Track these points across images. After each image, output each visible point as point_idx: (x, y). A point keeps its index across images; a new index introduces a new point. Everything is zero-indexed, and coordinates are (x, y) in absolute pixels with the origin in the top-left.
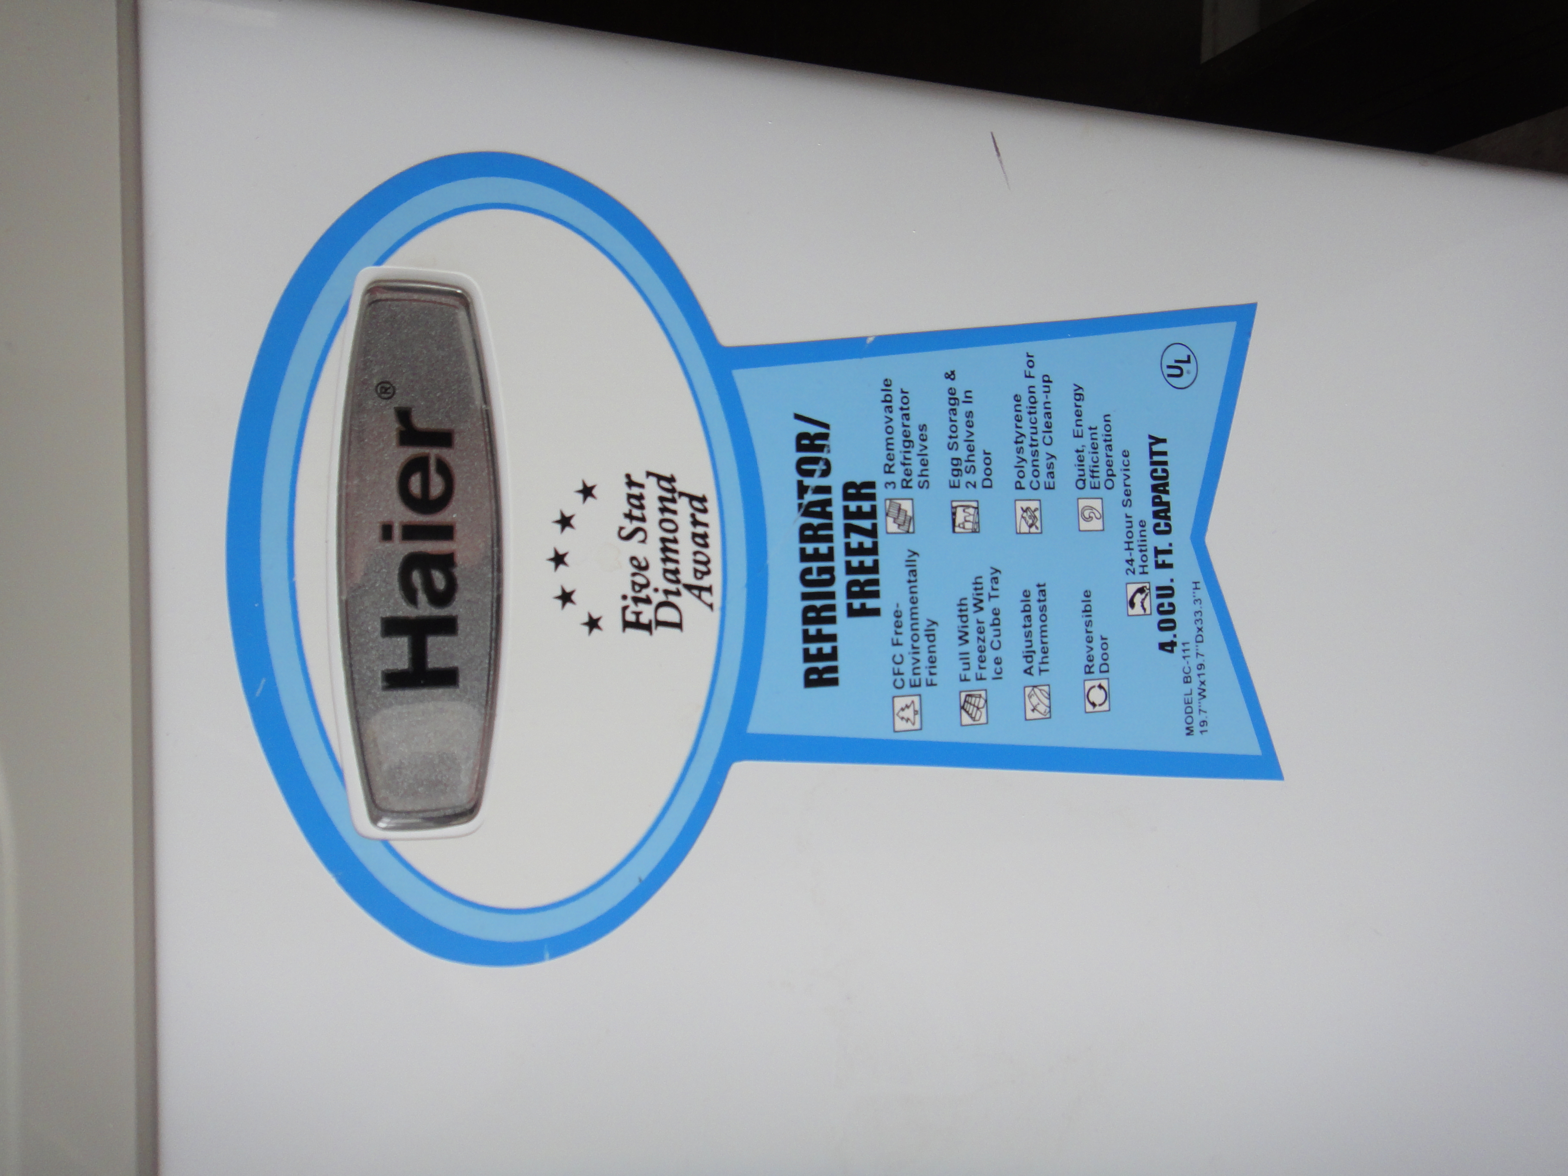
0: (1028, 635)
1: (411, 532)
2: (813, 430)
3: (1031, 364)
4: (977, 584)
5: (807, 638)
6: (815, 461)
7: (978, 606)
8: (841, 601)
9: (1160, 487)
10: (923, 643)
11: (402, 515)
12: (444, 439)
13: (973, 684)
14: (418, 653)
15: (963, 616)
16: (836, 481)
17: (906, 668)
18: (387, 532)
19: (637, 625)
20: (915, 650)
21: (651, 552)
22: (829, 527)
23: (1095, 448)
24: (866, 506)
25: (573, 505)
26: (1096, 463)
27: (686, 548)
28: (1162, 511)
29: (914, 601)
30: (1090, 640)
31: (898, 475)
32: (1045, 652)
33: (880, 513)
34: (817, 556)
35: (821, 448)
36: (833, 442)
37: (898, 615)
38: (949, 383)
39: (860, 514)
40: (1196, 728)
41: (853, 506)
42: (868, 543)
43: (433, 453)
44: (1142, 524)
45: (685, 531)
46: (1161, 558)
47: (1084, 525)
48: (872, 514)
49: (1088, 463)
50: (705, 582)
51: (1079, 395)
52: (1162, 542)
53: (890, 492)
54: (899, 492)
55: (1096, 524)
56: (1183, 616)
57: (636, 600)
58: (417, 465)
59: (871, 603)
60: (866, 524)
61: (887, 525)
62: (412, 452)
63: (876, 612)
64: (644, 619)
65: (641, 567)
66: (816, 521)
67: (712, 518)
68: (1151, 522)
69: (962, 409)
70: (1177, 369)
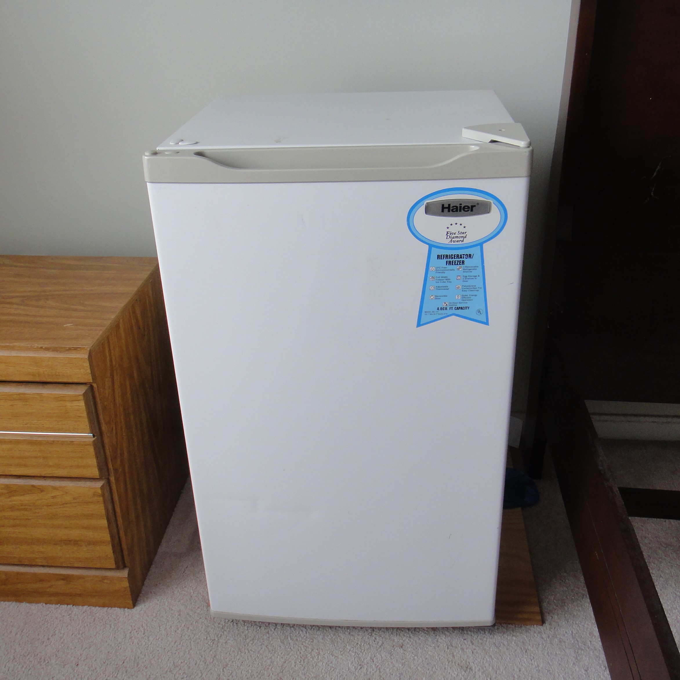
0: (442, 287)
1: (460, 207)
2: (472, 256)
3: (481, 288)
4: (449, 279)
5: (444, 255)
6: (467, 256)
7: (447, 279)
8: (448, 260)
9: (462, 308)
10: (442, 271)
11: (463, 206)
12: (472, 211)
13: (435, 279)
14: (446, 208)
15: (445, 277)
16: (465, 259)
17: (439, 269)
18: (461, 204)
19: (447, 233)
20: (441, 270)
21: (456, 235)
22: (458, 258)
23: (468, 298)
24: (461, 264)
25: (463, 226)
26: (466, 298)
27: (457, 239)
28: (458, 308)
29: (448, 270)
30: (440, 296)
31: (465, 268)
32: (439, 289)
33: (460, 266)
34: (455, 257)
35: (469, 257)
36: (470, 259)
37: (446, 268)
38: (478, 276)
39: (460, 263)
40: (426, 313)
41: (461, 262)
42: (456, 264)
43: (470, 209)
44: (456, 305)
45: (459, 239)
46: (451, 308)
47: (457, 296)
48: (460, 264)
49: (466, 297)
50: (452, 242)
51: (476, 295)
52: (453, 308)
53: (463, 267)
54: (463, 268)
55: (457, 298)
56: (442, 311)
57: (450, 233)
58: (469, 207)
59: (448, 264)
60: (459, 264)
61: (458, 267)
62: (470, 207)
63: (447, 265)
64: (448, 234)
65: (454, 234)
66: (459, 257)
67: (461, 243)
68: (457, 307)
69: (474, 278)
70: (479, 312)
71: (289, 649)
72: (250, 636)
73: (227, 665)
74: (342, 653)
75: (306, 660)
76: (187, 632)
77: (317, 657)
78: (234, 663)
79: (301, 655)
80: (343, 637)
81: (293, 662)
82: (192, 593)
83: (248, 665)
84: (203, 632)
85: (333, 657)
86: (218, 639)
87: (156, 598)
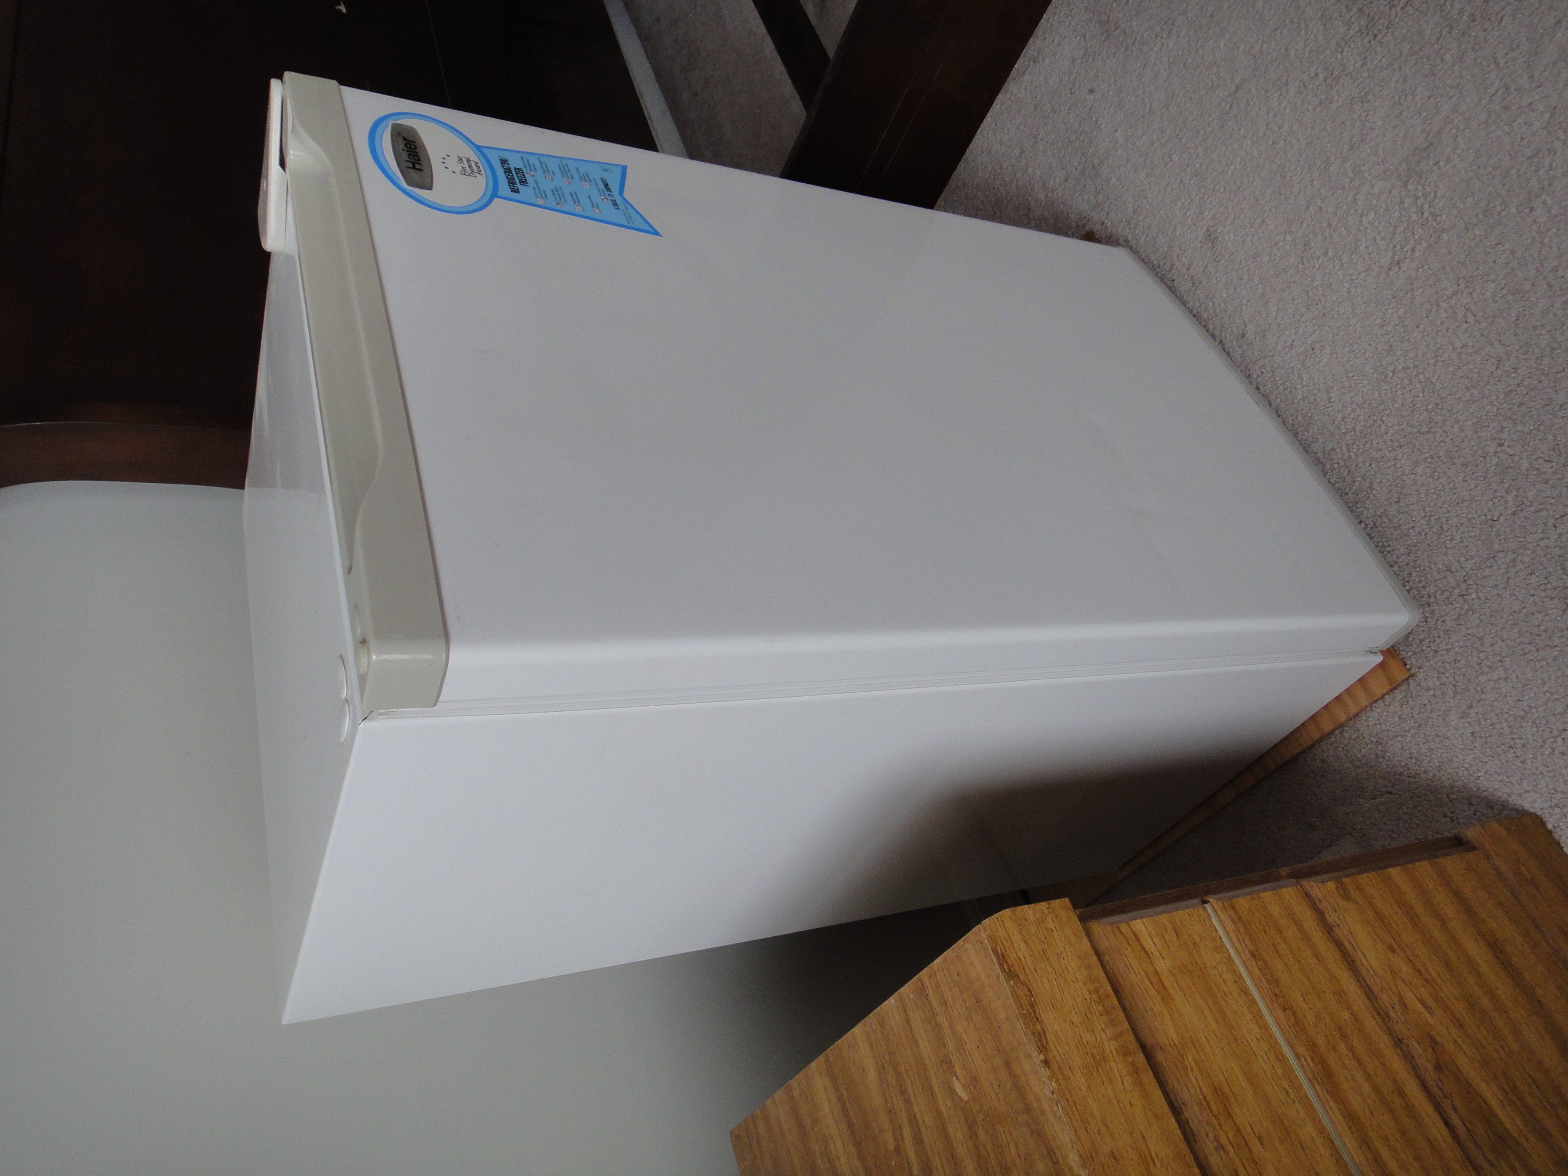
71: (1374, 466)
72: (1403, 546)
73: (1485, 522)
74: (1316, 391)
75: (1370, 422)
76: (1491, 657)
77: (1352, 417)
78: (1470, 516)
79: (1367, 440)
80: (1290, 419)
81: (1387, 438)
82: (1413, 731)
83: (1455, 491)
84: (1463, 628)
85: (1332, 395)
86: (1454, 588)
87: (1478, 788)
